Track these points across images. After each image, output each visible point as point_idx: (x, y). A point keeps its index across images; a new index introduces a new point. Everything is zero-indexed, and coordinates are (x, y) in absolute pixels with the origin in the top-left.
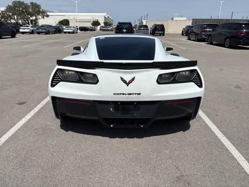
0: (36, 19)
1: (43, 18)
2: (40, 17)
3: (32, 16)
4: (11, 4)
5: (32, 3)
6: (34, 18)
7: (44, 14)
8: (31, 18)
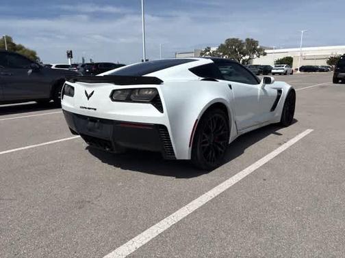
0: (250, 59)
1: (259, 57)
2: (255, 56)
3: (244, 56)
4: (224, 43)
5: (248, 40)
6: (247, 57)
7: (261, 52)
8: (244, 58)
